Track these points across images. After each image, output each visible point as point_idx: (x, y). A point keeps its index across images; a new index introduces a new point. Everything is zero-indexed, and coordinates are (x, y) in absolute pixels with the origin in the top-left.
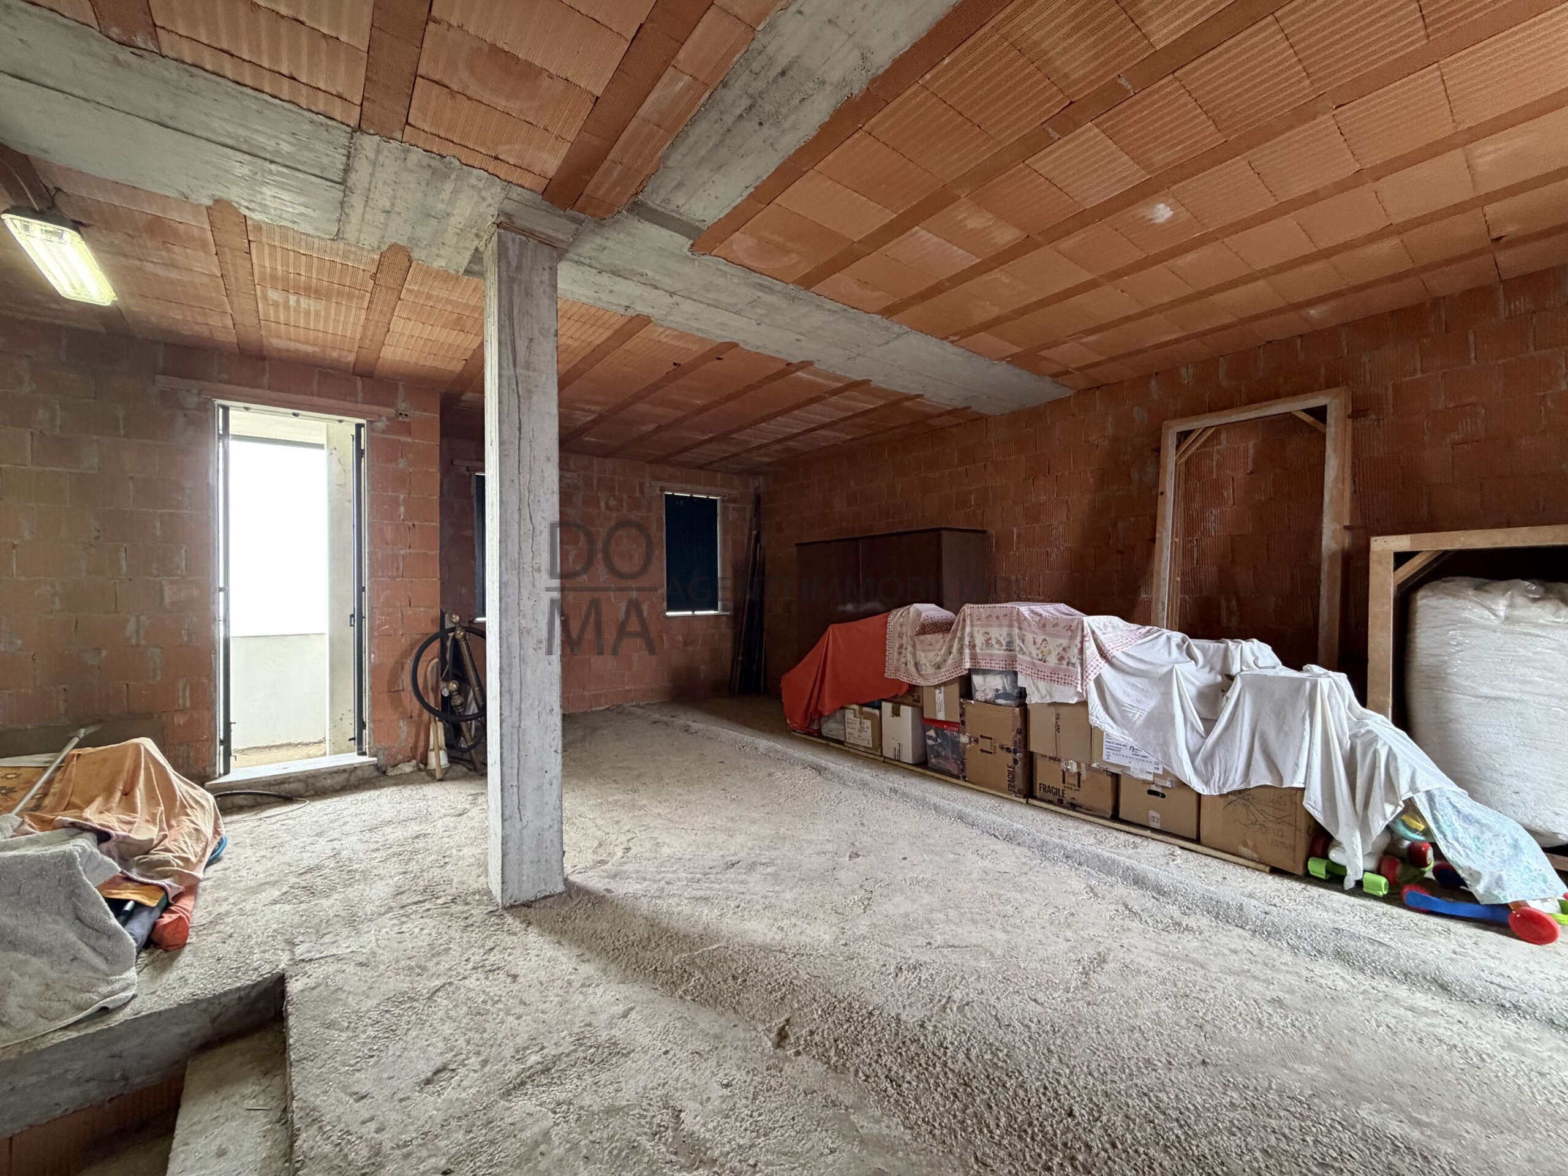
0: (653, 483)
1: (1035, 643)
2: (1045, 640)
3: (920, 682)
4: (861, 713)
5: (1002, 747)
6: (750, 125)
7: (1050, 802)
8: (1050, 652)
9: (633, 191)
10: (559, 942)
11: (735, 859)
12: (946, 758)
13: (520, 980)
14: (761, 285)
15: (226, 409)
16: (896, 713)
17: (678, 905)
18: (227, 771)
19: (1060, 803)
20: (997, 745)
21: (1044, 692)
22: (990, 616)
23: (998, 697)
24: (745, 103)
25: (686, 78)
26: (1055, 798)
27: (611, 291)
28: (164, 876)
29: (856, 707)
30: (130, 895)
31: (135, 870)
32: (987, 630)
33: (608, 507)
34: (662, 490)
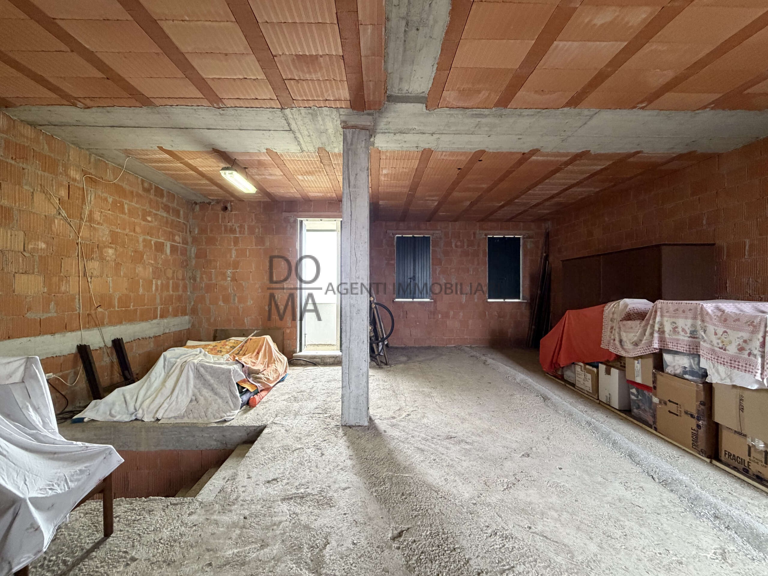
0: (481, 232)
1: (716, 334)
2: (725, 332)
3: (623, 354)
4: (585, 368)
5: (686, 413)
6: (413, 32)
7: (735, 468)
8: (730, 342)
9: (383, 92)
10: (348, 447)
11: (454, 435)
12: (644, 411)
13: (323, 457)
14: (476, 114)
15: (301, 222)
16: (608, 372)
17: (408, 448)
18: (301, 351)
19: (746, 472)
20: (683, 410)
21: (723, 375)
22: (677, 310)
23: (685, 373)
24: (404, 23)
25: (370, 27)
26: (741, 467)
27: (405, 142)
28: (259, 382)
29: (582, 364)
30: (247, 386)
31: (251, 379)
32: (674, 320)
33: (456, 246)
34: (486, 235)
